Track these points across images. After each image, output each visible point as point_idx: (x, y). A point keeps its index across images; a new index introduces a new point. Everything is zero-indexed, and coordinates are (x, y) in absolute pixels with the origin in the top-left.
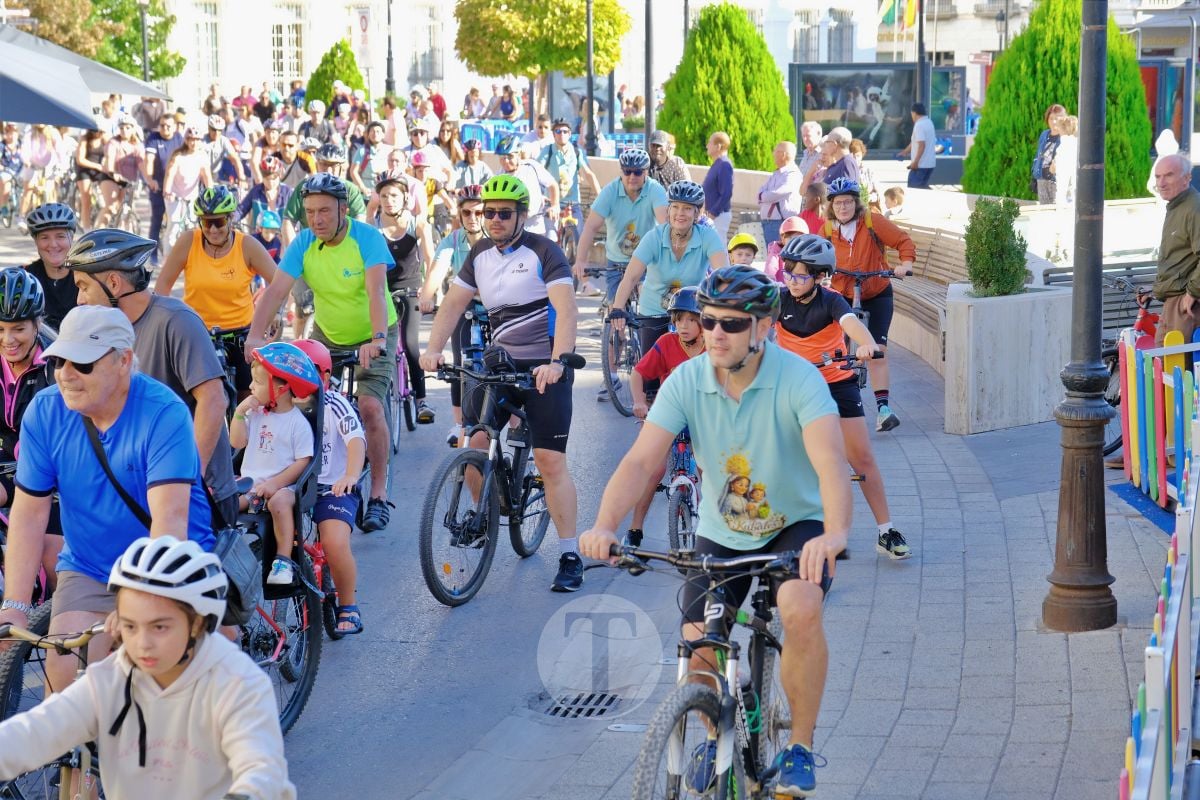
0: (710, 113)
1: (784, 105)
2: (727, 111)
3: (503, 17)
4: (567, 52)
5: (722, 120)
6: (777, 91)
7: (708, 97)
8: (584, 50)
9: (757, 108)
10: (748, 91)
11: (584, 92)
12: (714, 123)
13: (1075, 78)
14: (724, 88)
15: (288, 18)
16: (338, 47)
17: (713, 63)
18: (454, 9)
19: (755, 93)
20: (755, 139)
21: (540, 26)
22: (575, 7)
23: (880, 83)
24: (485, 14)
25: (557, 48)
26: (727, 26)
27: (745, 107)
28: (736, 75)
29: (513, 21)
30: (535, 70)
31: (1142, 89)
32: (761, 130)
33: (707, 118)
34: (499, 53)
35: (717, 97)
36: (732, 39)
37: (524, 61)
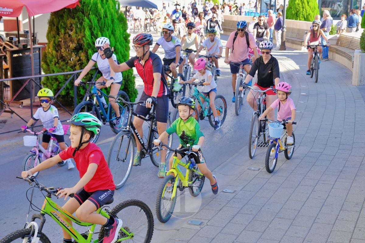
0: (299, 8)
1: (317, 6)
2: (303, 8)
5: (302, 10)
6: (315, 3)
7: (298, 4)
9: (310, 7)
10: (308, 3)
11: (269, 3)
12: (300, 10)
14: (302, 2)
20: (309, 14)
27: (307, 7)
32: (311, 12)
33: (298, 9)
35: (301, 4)
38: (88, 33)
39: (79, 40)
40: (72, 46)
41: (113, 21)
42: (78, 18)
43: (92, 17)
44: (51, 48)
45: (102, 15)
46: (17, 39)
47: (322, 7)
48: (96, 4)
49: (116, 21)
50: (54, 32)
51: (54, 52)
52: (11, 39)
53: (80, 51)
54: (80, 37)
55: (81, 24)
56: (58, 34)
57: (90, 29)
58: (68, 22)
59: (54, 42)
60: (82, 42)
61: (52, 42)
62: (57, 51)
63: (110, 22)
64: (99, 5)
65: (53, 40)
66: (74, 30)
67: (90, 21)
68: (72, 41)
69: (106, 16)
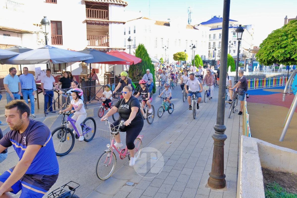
1: (202, 63)
2: (197, 64)
3: (177, 55)
4: (183, 59)
6: (201, 63)
7: (196, 63)
8: (185, 59)
9: (200, 64)
10: (199, 62)
13: (229, 62)
14: (197, 62)
15: (156, 56)
16: (161, 58)
17: (196, 60)
18: (173, 55)
19: (200, 63)
21: (181, 56)
22: (184, 55)
23: (210, 62)
24: (176, 55)
25: (182, 59)
26: (197, 57)
28: (198, 61)
29: (178, 56)
30: (180, 60)
31: (234, 62)
34: (177, 59)
36: (198, 58)
37: (179, 59)
38: (144, 70)
39: (140, 72)
40: (138, 74)
41: (151, 66)
42: (140, 66)
43: (145, 65)
44: (131, 75)
45: (148, 65)
46: (113, 73)
47: (204, 64)
48: (146, 61)
49: (152, 66)
50: (131, 70)
51: (132, 76)
52: (111, 73)
53: (140, 76)
54: (140, 71)
55: (141, 68)
56: (133, 71)
57: (144, 69)
58: (137, 67)
59: (132, 73)
60: (141, 73)
61: (131, 73)
62: (133, 76)
63: (150, 67)
64: (147, 62)
65: (131, 72)
66: (139, 70)
67: (144, 66)
68: (138, 73)
69: (149, 65)
